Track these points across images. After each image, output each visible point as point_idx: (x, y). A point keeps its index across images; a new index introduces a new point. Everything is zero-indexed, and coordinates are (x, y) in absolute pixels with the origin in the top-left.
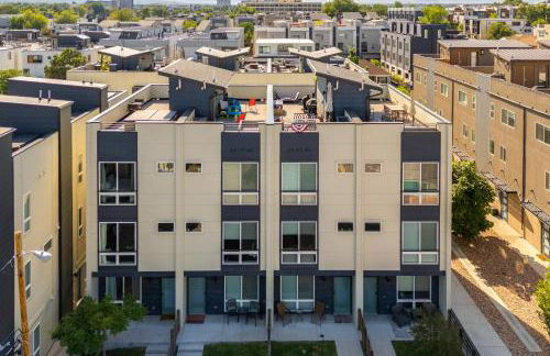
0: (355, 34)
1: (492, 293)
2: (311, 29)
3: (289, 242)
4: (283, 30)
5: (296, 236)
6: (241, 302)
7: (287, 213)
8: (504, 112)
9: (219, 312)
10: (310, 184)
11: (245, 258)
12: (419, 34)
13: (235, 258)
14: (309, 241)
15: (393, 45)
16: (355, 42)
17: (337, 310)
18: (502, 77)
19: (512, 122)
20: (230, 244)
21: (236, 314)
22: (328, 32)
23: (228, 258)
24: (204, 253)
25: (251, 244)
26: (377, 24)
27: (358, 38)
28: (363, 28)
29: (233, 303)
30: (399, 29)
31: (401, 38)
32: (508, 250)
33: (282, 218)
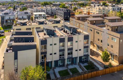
0: (51, 10)
1: (92, 57)
2: (42, 10)
3: (69, 54)
4: (36, 10)
5: (70, 53)
6: (61, 64)
7: (69, 49)
8: (90, 29)
9: (58, 66)
10: (72, 45)
11: (63, 57)
12: (65, 11)
13: (61, 57)
14: (72, 53)
15: (59, 13)
16: (51, 12)
17: (74, 63)
18: (89, 23)
19: (92, 31)
20: (60, 55)
21: (60, 66)
22: (45, 10)
23: (60, 58)
24: (56, 57)
25: (63, 55)
26: (55, 8)
27: (51, 11)
28: (52, 9)
29: (59, 64)
30: (60, 10)
31: (61, 12)
32: (92, 50)
33: (68, 50)
